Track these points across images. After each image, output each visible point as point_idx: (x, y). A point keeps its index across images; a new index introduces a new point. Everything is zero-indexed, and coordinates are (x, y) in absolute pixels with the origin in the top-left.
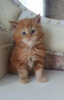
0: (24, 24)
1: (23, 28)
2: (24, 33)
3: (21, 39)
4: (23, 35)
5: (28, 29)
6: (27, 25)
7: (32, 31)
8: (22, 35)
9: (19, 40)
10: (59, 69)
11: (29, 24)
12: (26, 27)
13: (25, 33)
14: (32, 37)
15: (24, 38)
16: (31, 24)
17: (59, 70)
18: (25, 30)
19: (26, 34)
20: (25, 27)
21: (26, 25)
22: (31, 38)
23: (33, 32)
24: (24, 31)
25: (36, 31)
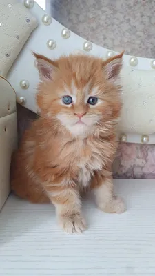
1: (69, 84)
2: (67, 99)
4: (63, 101)
5: (81, 93)
6: (81, 80)
7: (90, 98)
8: (61, 102)
9: (49, 114)
10: (129, 175)
12: (76, 83)
13: (70, 99)
14: (87, 115)
15: (65, 115)
19: (72, 101)
22: (83, 119)
23: (93, 100)
25: (101, 99)
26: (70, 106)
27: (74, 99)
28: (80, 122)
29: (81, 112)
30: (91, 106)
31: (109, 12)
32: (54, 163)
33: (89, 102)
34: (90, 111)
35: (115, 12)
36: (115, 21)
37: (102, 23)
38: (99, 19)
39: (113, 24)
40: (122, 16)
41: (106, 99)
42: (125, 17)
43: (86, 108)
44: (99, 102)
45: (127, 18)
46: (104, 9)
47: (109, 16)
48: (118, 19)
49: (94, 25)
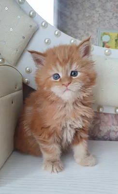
0: (58, 59)
1: (55, 65)
2: (56, 76)
3: (50, 87)
4: (54, 78)
5: (65, 69)
6: (63, 60)
7: (72, 72)
8: (52, 79)
11: (67, 57)
12: (60, 64)
13: (58, 76)
14: (71, 84)
16: (70, 59)
17: (106, 140)
18: (58, 70)
19: (59, 77)
20: (58, 64)
21: (61, 60)
22: (69, 87)
23: (74, 73)
24: (56, 72)
25: (80, 72)
26: (58, 80)
27: (61, 75)
28: (67, 89)
29: (66, 83)
30: (74, 77)
31: (101, 11)
32: (48, 124)
33: (71, 75)
34: (73, 81)
35: (106, 11)
36: (106, 18)
37: (96, 19)
38: (94, 17)
39: (104, 20)
40: (111, 14)
41: (83, 71)
42: (113, 14)
44: (79, 74)
45: (115, 15)
46: (97, 9)
47: (101, 15)
48: (108, 16)
49: (89, 22)
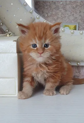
28: (41, 56)
31: (63, 11)
33: (45, 46)
35: (66, 10)
36: (66, 15)
37: (60, 16)
38: (58, 15)
39: (65, 17)
42: (71, 13)
43: (44, 49)
46: (60, 9)
47: (63, 13)
48: (68, 14)
49: (55, 18)
